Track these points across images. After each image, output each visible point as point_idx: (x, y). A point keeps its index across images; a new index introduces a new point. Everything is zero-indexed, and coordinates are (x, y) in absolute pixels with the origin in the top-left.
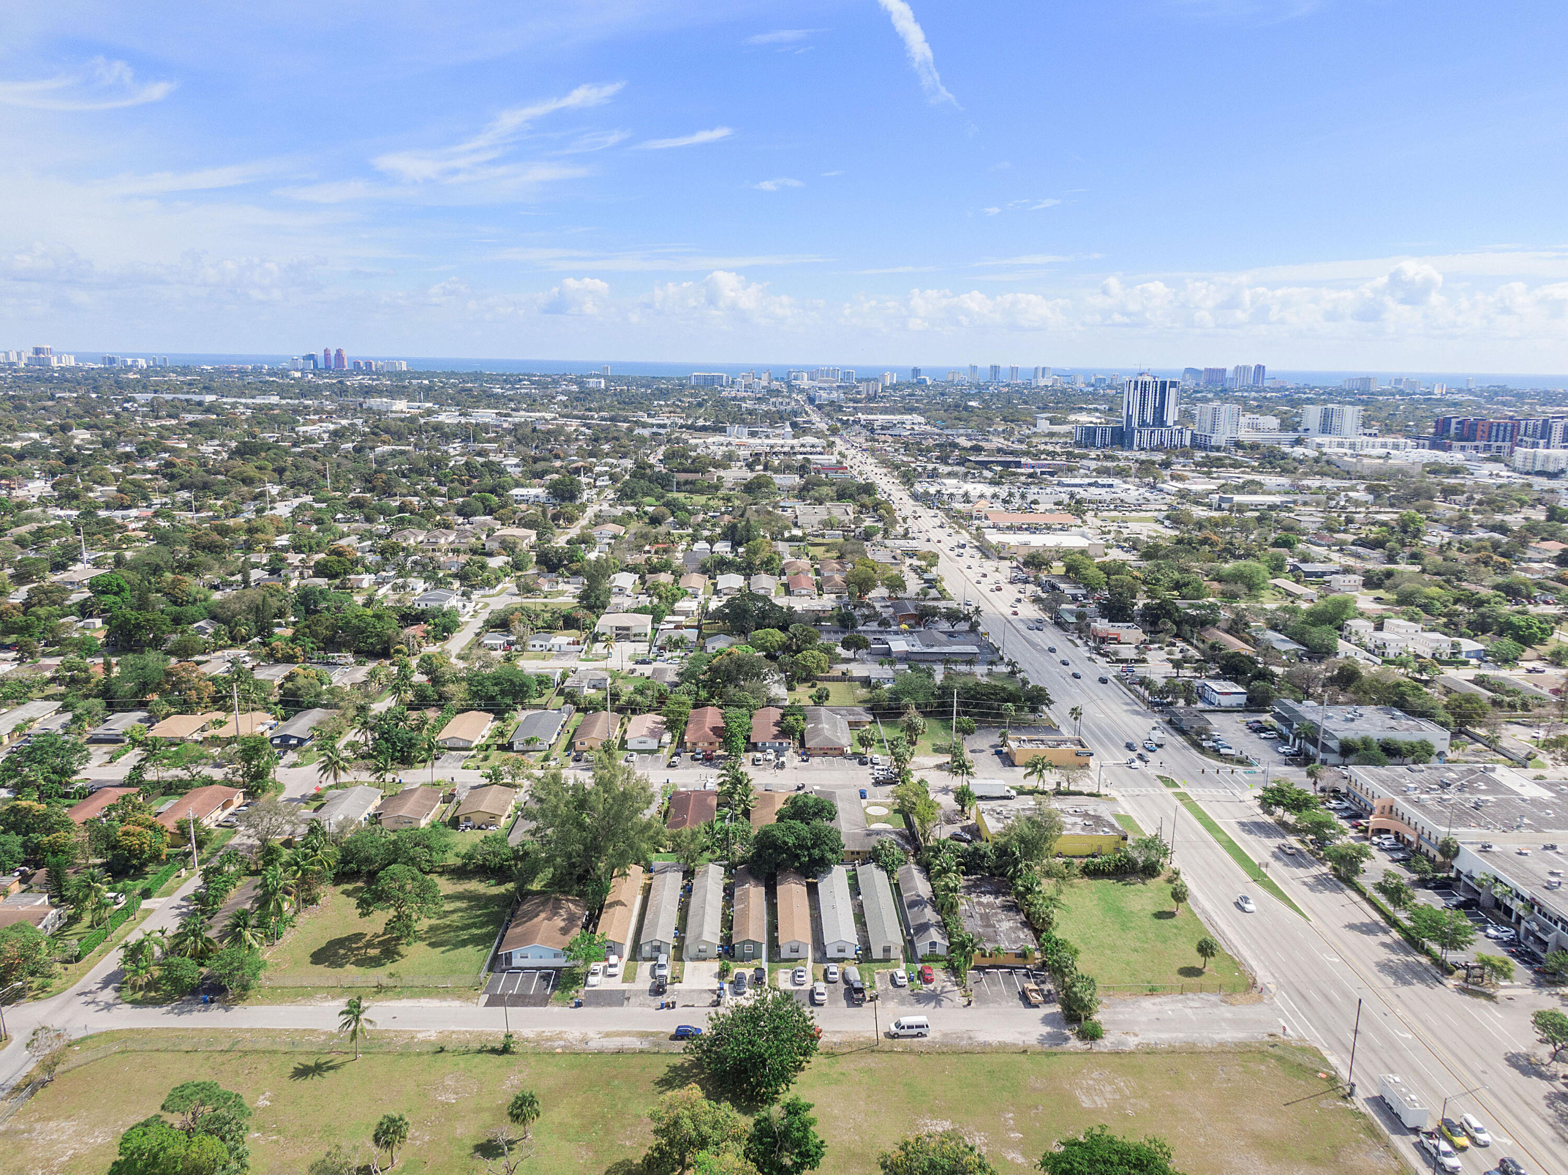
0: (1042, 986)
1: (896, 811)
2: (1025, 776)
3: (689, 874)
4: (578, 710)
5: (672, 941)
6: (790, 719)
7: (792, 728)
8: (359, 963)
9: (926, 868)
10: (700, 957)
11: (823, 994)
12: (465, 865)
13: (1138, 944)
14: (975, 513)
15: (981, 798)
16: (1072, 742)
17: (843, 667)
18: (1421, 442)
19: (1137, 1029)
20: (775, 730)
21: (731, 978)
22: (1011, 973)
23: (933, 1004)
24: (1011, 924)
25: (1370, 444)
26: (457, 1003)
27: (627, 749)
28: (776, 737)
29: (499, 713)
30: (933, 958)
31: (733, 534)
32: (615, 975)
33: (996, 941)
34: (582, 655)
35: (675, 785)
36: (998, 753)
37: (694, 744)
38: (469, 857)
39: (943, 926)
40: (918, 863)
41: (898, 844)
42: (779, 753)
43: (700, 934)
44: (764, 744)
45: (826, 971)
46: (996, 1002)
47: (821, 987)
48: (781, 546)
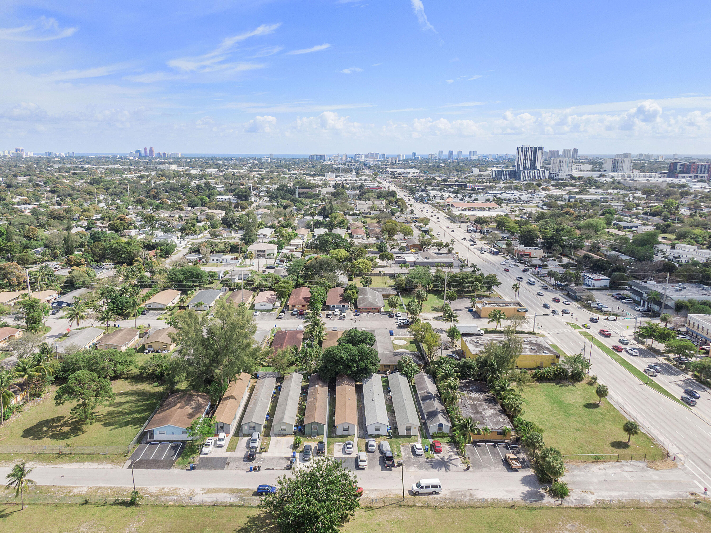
0: (518, 455)
1: (411, 343)
2: (489, 322)
3: (280, 379)
4: (230, 290)
5: (264, 423)
6: (349, 291)
7: (350, 296)
8: (53, 437)
9: (433, 376)
10: (282, 434)
11: (364, 461)
12: (142, 374)
13: (579, 426)
14: (446, 204)
15: (463, 335)
16: (514, 303)
17: (380, 269)
18: (663, 175)
19: (592, 488)
20: (340, 299)
21: (301, 449)
22: (495, 446)
23: (443, 469)
24: (492, 411)
25: (638, 176)
26: (109, 466)
27: (254, 310)
28: (340, 302)
29: (185, 292)
30: (440, 435)
31: (324, 212)
32: (222, 447)
33: (484, 424)
34: (238, 265)
35: (280, 328)
36: (470, 311)
37: (293, 306)
38: (144, 368)
39: (446, 413)
40: (427, 372)
41: (414, 361)
42: (341, 311)
43: (282, 418)
44: (334, 306)
45: (367, 444)
46: (487, 467)
47: (363, 455)
48: (348, 217)
